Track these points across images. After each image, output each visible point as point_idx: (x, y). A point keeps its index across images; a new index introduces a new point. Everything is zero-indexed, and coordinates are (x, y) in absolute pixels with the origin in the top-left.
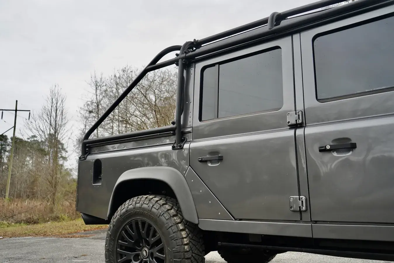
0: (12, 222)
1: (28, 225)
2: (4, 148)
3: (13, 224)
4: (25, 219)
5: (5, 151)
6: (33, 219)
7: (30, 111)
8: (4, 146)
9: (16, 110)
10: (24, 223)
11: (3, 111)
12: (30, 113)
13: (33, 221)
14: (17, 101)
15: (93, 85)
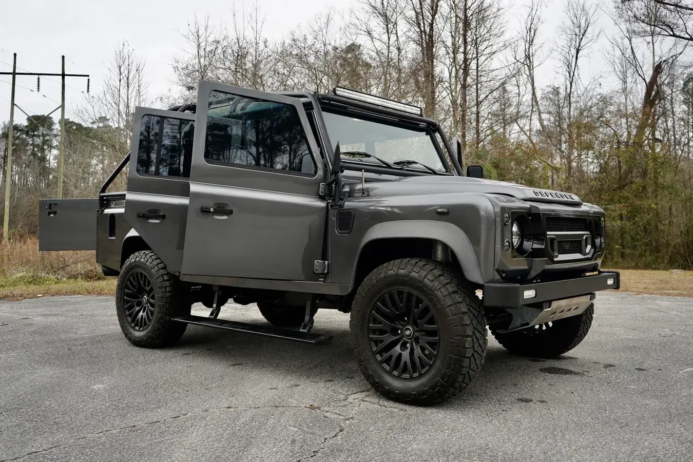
0: (63, 276)
1: (88, 281)
2: (48, 140)
3: (65, 279)
4: (83, 272)
5: (51, 147)
6: (96, 272)
7: (88, 76)
8: (48, 138)
9: (63, 75)
10: (82, 279)
11: (40, 76)
12: (89, 80)
13: (96, 276)
14: (63, 57)
15: (192, 37)
